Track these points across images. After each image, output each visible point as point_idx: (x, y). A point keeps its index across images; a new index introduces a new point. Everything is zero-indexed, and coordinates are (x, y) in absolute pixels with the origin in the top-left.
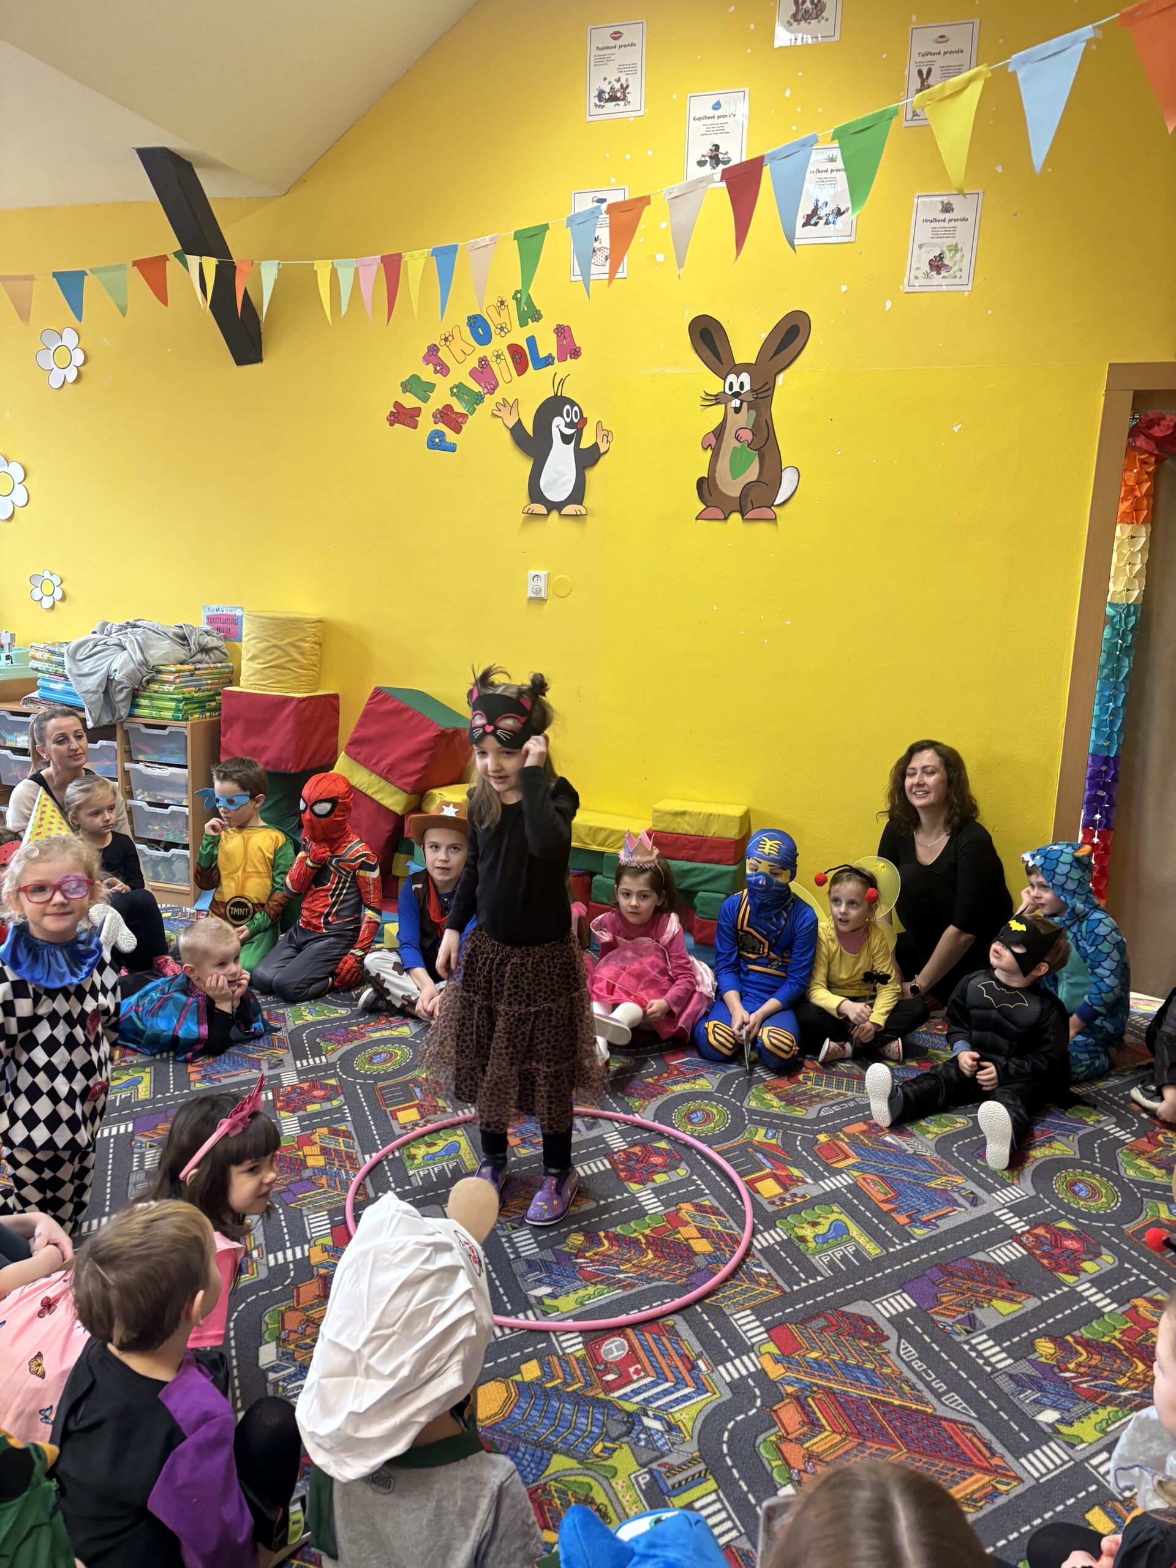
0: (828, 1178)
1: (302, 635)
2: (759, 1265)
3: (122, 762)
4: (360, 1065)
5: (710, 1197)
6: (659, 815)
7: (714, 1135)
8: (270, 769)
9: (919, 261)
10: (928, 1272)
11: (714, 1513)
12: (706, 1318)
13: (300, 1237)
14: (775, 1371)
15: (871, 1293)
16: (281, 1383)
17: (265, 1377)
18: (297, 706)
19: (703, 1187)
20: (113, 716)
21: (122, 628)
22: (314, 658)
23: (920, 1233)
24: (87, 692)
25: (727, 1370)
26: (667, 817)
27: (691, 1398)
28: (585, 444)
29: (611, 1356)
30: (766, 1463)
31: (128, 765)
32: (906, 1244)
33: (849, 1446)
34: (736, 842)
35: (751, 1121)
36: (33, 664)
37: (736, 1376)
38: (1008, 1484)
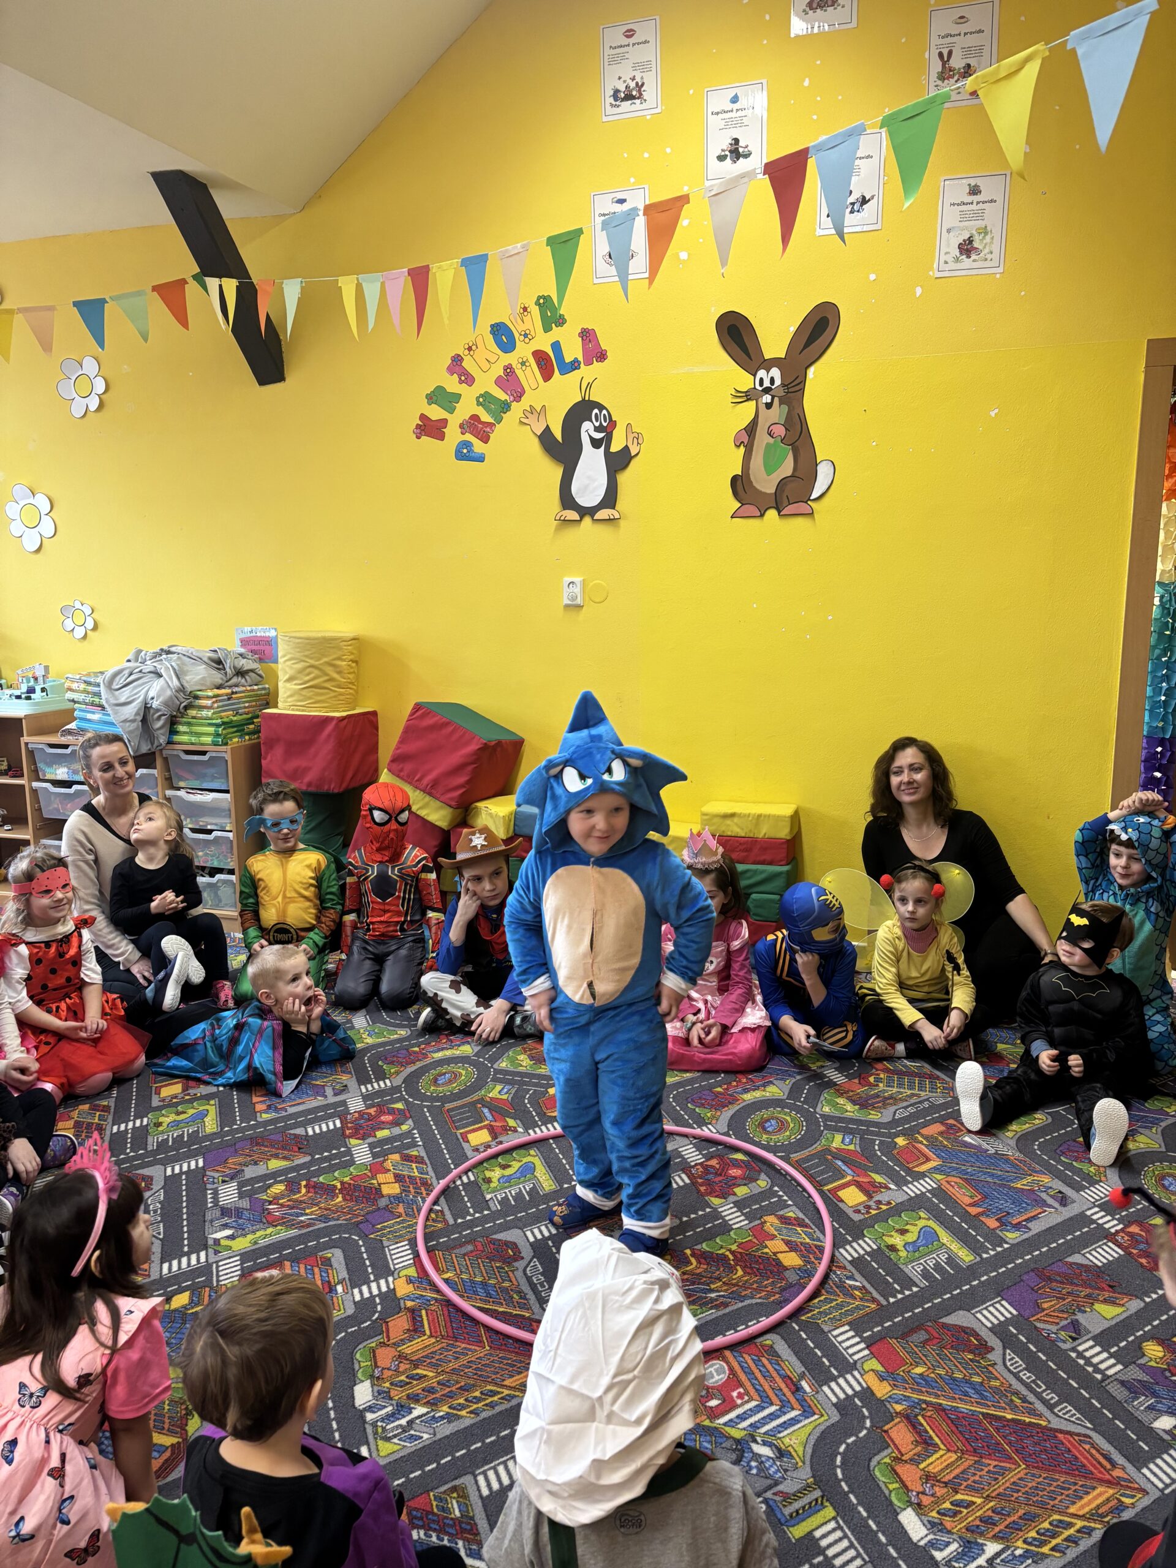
0: (911, 1183)
1: (340, 653)
2: (852, 1278)
3: (163, 790)
4: (425, 1086)
5: (794, 1208)
6: (708, 819)
7: (790, 1143)
8: (312, 789)
9: (948, 245)
10: (1025, 1277)
11: (836, 1542)
12: (804, 1336)
13: (384, 1270)
14: (882, 1390)
15: (971, 1301)
16: (379, 1424)
17: (362, 1418)
18: (337, 725)
19: (785, 1198)
20: (152, 744)
21: (156, 655)
22: (351, 676)
23: (1012, 1236)
24: (125, 721)
25: (832, 1390)
26: (716, 820)
27: (799, 1421)
28: (615, 447)
29: (711, 1381)
30: (883, 1487)
31: (169, 793)
32: (999, 1249)
33: (966, 1464)
34: (788, 841)
35: (827, 1127)
36: (70, 695)
37: (842, 1396)
38: (1133, 1497)
